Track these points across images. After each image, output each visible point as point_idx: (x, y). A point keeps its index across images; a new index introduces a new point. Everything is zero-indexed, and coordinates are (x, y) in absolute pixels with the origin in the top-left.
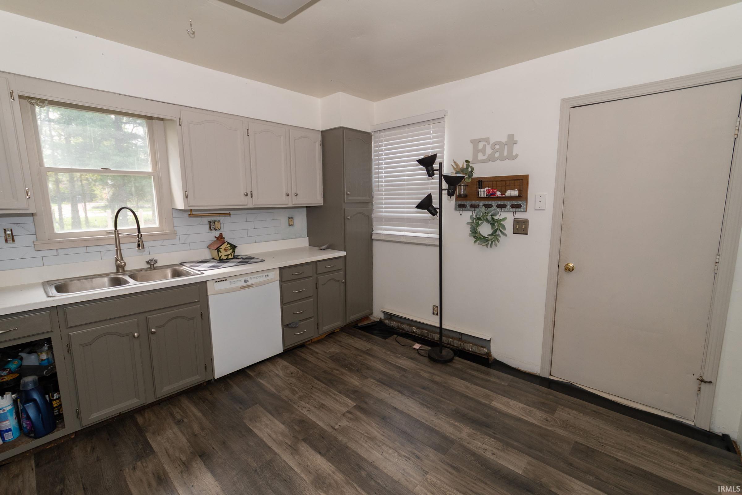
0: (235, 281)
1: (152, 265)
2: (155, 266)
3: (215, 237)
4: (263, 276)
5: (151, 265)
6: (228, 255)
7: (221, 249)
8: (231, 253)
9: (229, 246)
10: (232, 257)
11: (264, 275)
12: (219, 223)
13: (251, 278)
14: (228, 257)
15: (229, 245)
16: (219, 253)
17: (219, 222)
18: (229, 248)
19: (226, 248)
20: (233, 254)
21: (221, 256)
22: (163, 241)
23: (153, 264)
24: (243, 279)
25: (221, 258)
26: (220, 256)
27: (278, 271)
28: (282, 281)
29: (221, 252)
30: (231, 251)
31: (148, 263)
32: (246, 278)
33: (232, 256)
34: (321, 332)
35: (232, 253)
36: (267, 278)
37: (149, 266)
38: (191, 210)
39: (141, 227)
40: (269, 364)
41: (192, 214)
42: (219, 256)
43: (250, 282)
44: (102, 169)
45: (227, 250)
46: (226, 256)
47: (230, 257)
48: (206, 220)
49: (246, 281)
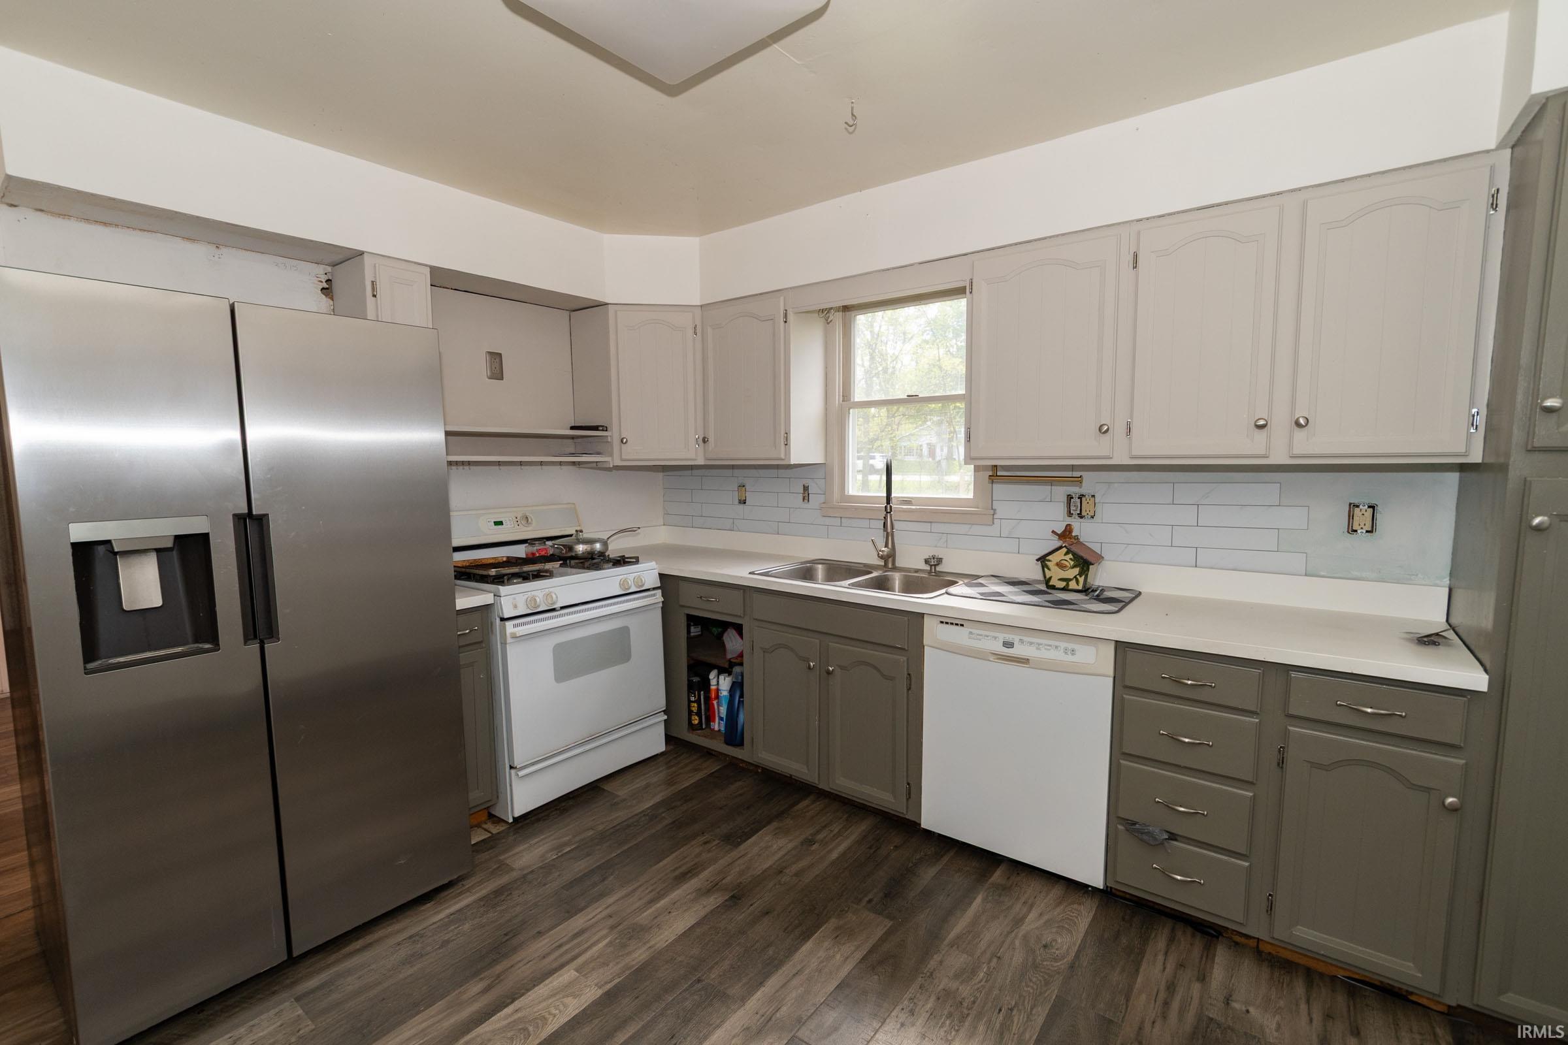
0: (981, 635)
1: (933, 567)
2: (938, 569)
3: (1053, 532)
4: (1056, 647)
5: (931, 566)
6: (1067, 580)
7: (1049, 561)
8: (1075, 577)
9: (1071, 559)
10: (1080, 587)
11: (1063, 645)
12: (1091, 502)
13: (1021, 641)
14: (1068, 585)
15: (1070, 556)
16: (1046, 569)
17: (1092, 499)
18: (1072, 563)
19: (1063, 562)
20: (1081, 580)
21: (1050, 578)
22: (970, 526)
23: (935, 565)
24: (1003, 636)
25: (1051, 584)
26: (1048, 577)
27: (1110, 651)
28: (1122, 685)
29: (1049, 569)
30: (1076, 571)
31: (927, 561)
32: (1009, 637)
33: (1078, 584)
34: (1280, 933)
35: (1081, 576)
36: (1070, 658)
37: (928, 568)
38: (996, 466)
39: (893, 495)
40: (1057, 891)
41: (997, 476)
42: (1045, 576)
43: (1018, 651)
44: (908, 396)
45: (1066, 566)
46: (1061, 580)
47: (1073, 585)
48: (1061, 492)
49: (1008, 644)
